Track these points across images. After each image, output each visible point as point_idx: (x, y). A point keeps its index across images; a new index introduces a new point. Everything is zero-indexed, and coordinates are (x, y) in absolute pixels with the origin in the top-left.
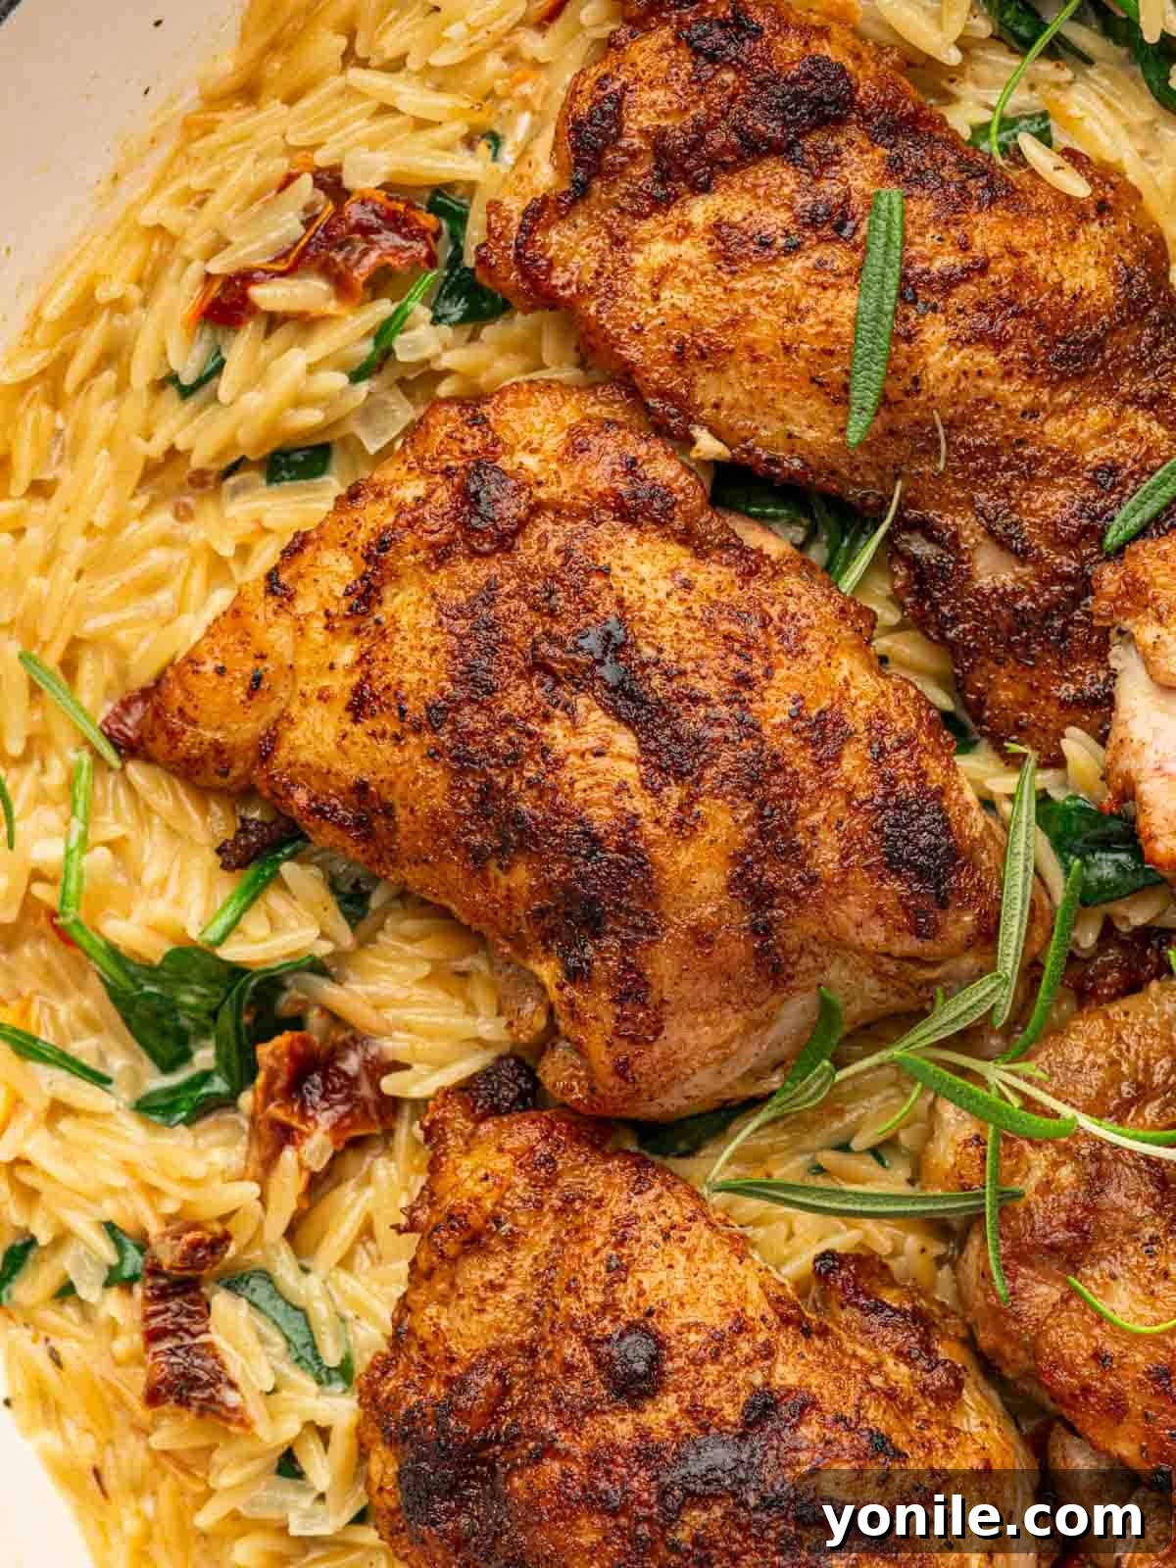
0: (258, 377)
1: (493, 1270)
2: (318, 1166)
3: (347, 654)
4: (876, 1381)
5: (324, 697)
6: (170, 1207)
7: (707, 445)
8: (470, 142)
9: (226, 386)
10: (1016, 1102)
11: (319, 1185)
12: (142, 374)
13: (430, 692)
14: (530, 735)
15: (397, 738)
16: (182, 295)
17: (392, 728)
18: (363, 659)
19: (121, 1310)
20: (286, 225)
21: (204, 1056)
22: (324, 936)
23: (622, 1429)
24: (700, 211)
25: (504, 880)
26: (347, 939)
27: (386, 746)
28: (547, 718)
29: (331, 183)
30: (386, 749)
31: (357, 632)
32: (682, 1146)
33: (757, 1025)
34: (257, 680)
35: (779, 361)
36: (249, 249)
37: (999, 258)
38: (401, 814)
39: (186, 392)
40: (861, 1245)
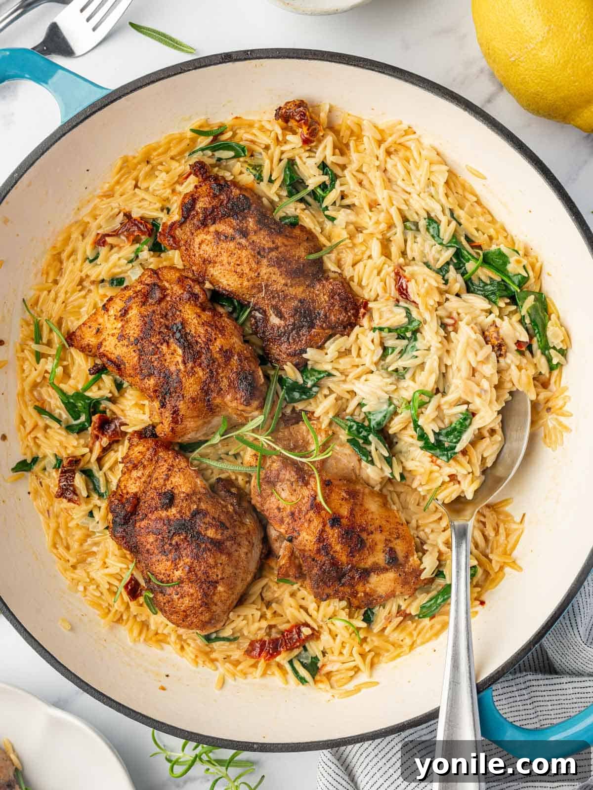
0: (107, 260)
1: (139, 474)
2: (105, 446)
3: (119, 325)
4: (224, 509)
5: (113, 335)
6: (69, 452)
7: (208, 285)
8: (162, 210)
9: (98, 261)
10: (266, 446)
11: (105, 450)
12: (80, 256)
13: (136, 335)
14: (158, 348)
15: (127, 346)
16: (90, 239)
17: (126, 343)
18: (123, 326)
19: (55, 475)
20: (116, 224)
21: (83, 418)
22: (111, 392)
23: (164, 514)
24: (212, 229)
25: (148, 382)
26: (116, 394)
27: (125, 348)
28: (162, 344)
29: (128, 216)
30: (125, 349)
31: (122, 320)
32: (190, 450)
33: (205, 423)
34: (99, 329)
35: (227, 265)
36: (106, 229)
37: (281, 247)
38: (127, 365)
39: (91, 261)
40: (229, 477)
